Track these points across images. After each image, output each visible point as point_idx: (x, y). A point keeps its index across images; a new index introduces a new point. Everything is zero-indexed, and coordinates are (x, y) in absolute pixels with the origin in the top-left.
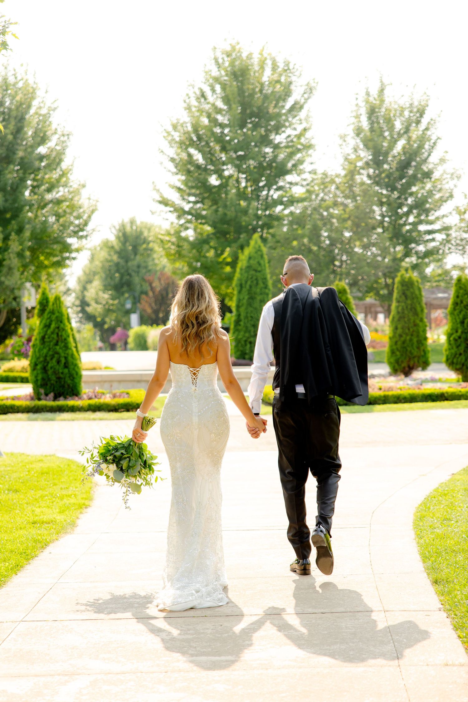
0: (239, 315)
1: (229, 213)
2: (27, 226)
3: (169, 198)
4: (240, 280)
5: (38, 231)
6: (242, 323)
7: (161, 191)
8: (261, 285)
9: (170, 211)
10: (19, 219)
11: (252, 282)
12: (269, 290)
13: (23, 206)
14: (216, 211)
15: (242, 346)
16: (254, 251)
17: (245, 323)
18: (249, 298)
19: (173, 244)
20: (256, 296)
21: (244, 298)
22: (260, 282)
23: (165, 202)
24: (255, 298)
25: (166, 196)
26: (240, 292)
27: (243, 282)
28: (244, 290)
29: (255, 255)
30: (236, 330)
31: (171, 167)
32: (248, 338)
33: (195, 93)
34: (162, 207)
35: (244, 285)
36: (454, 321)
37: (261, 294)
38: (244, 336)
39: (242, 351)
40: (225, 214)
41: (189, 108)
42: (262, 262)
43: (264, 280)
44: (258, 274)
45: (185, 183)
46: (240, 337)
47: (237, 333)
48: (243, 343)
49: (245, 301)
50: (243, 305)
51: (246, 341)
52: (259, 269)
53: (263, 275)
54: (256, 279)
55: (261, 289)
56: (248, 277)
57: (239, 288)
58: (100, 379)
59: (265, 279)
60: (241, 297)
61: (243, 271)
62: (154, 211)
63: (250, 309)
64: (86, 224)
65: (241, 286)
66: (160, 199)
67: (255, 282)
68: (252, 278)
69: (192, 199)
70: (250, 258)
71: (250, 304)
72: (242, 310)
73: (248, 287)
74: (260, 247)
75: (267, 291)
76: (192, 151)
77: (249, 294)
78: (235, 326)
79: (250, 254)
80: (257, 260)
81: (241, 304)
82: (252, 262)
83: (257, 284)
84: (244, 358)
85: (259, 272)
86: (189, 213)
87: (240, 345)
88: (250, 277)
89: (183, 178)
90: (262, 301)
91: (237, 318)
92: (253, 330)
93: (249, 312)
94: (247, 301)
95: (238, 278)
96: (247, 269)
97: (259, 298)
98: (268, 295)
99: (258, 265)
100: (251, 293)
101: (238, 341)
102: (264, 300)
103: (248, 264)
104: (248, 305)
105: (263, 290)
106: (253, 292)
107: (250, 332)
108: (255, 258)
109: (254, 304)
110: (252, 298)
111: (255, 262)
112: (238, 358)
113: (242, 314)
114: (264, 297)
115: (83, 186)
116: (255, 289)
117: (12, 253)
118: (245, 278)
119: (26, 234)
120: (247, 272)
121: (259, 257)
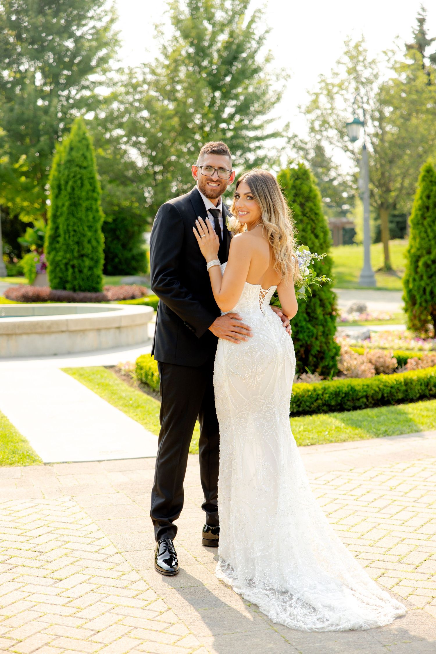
0: (56, 229)
4: (58, 179)
6: (61, 239)
8: (88, 187)
11: (75, 182)
12: (98, 194)
14: (12, 110)
15: (61, 269)
16: (77, 139)
17: (65, 239)
18: (71, 205)
20: (81, 202)
21: (63, 205)
22: (86, 182)
24: (80, 205)
26: (57, 196)
27: (62, 182)
28: (63, 193)
29: (79, 145)
30: (52, 249)
32: (70, 260)
35: (63, 187)
36: (423, 235)
37: (87, 199)
38: (64, 258)
39: (61, 278)
42: (88, 154)
43: (91, 181)
44: (83, 171)
46: (58, 258)
47: (53, 253)
48: (63, 266)
49: (65, 209)
50: (61, 214)
51: (66, 264)
52: (85, 164)
53: (90, 173)
54: (81, 178)
55: (87, 193)
56: (68, 176)
57: (56, 191)
59: (93, 178)
60: (60, 204)
61: (62, 167)
63: (73, 220)
65: (59, 187)
67: (79, 182)
68: (74, 177)
70: (71, 149)
71: (72, 214)
72: (61, 221)
73: (69, 189)
74: (84, 134)
77: (70, 198)
78: (51, 244)
79: (71, 142)
80: (81, 152)
82: (74, 153)
83: (82, 185)
84: (65, 288)
85: (85, 168)
87: (58, 269)
88: (72, 175)
90: (88, 209)
91: (53, 232)
92: (76, 249)
93: (71, 224)
94: (68, 208)
95: (54, 176)
96: (68, 165)
97: (85, 204)
98: (96, 200)
99: (82, 159)
100: (74, 198)
101: (56, 264)
102: (91, 208)
103: (69, 158)
104: (68, 214)
105: (90, 193)
106: (76, 196)
107: (72, 251)
108: (78, 149)
109: (77, 213)
110: (75, 204)
111: (79, 155)
112: (55, 288)
113: (61, 226)
114: (91, 204)
116: (79, 193)
118: (65, 177)
120: (68, 168)
121: (85, 148)
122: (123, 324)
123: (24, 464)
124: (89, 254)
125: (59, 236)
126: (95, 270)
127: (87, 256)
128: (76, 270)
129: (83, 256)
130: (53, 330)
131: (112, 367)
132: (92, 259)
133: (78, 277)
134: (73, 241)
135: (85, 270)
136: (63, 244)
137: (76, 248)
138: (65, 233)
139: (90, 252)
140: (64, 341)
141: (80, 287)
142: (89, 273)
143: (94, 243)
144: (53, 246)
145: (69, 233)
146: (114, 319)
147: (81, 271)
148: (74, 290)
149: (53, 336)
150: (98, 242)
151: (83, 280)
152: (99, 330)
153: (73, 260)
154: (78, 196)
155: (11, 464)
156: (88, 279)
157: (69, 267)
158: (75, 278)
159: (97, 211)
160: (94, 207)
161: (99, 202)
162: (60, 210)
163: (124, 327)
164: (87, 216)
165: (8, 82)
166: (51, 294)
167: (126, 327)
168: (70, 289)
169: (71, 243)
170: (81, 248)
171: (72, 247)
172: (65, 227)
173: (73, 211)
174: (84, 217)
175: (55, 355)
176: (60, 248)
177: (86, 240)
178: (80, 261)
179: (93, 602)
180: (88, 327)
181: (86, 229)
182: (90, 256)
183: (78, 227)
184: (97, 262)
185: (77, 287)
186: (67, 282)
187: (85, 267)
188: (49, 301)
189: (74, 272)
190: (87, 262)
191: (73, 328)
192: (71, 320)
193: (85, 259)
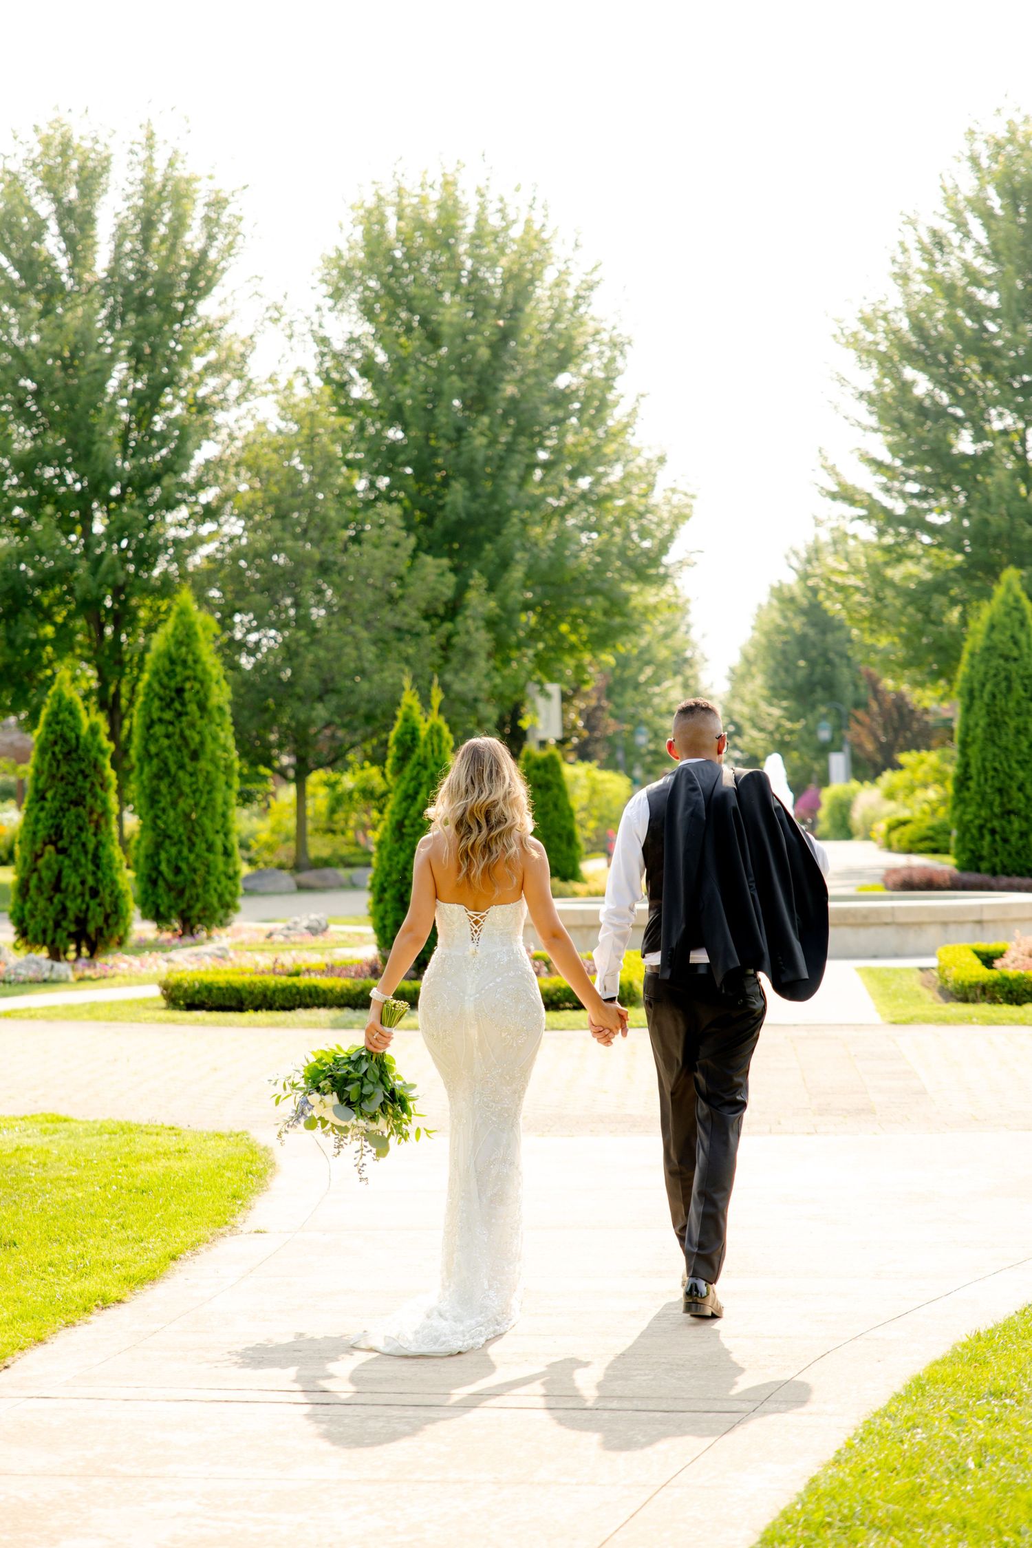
0: (965, 765)
1: (993, 520)
2: (519, 555)
3: (859, 486)
4: (968, 679)
5: (544, 565)
6: (972, 784)
7: (838, 469)
9: (860, 518)
10: (501, 540)
11: (997, 685)
13: (510, 509)
15: (973, 837)
16: (1002, 609)
17: (979, 785)
18: (989, 725)
19: (866, 593)
20: (1007, 719)
21: (977, 725)
23: (846, 495)
24: (1006, 724)
25: (849, 481)
26: (968, 709)
27: (976, 685)
28: (978, 703)
29: (1006, 620)
31: (862, 413)
32: (986, 820)
33: (920, 241)
34: (841, 508)
35: (977, 694)
37: (1019, 714)
38: (977, 817)
39: (972, 852)
40: (986, 522)
41: (903, 278)
42: (1022, 636)
44: (1012, 666)
45: (894, 449)
46: (968, 817)
47: (960, 808)
48: (974, 831)
49: (979, 731)
50: (974, 741)
51: (981, 827)
52: (1015, 653)
54: (1007, 679)
55: (1018, 703)
56: (986, 673)
57: (967, 701)
58: (579, 922)
60: (971, 723)
61: (977, 658)
62: (822, 516)
63: (992, 750)
65: (971, 694)
66: (835, 488)
67: (1004, 685)
68: (995, 676)
69: (913, 487)
70: (992, 627)
71: (991, 740)
72: (973, 751)
73: (986, 696)
74: (1017, 600)
76: (909, 373)
77: (988, 713)
79: (993, 616)
80: (1008, 633)
81: (969, 739)
82: (996, 636)
83: (1009, 689)
84: (978, 870)
85: (1015, 660)
86: (904, 521)
87: (968, 836)
88: (992, 672)
89: (892, 439)
92: (997, 803)
93: (990, 757)
94: (984, 731)
96: (987, 656)
99: (1011, 645)
100: (995, 713)
101: (964, 828)
103: (988, 643)
104: (986, 739)
106: (997, 709)
107: (991, 805)
108: (1005, 627)
109: (1000, 738)
110: (996, 724)
111: (1005, 638)
112: (963, 870)
113: (973, 761)
114: (1026, 723)
115: (662, 460)
116: (1003, 702)
117: (474, 619)
118: (980, 676)
119: (517, 573)
120: (986, 661)
121: (1017, 625)
122: (986, 916)
124: (1020, 810)
125: (970, 778)
127: (1017, 813)
128: (998, 837)
129: (1009, 812)
130: (871, 920)
131: (930, 969)
133: (1000, 849)
134: (992, 787)
135: (1013, 839)
136: (976, 793)
137: (997, 799)
138: (979, 774)
140: (889, 937)
141: (1004, 867)
142: (1021, 843)
144: (961, 795)
145: (986, 772)
146: (970, 909)
147: (1005, 841)
148: (994, 872)
149: (872, 931)
151: (1010, 854)
152: (945, 924)
153: (991, 821)
154: (1001, 710)
156: (1018, 853)
157: (986, 832)
158: (995, 852)
162: (971, 734)
166: (951, 879)
167: (994, 921)
168: (987, 871)
169: (989, 790)
170: (1005, 800)
171: (991, 798)
172: (979, 764)
173: (992, 734)
174: (1011, 746)
175: (875, 957)
176: (972, 799)
177: (1015, 785)
178: (1004, 823)
180: (927, 919)
181: (1014, 765)
185: (998, 869)
186: (981, 858)
187: (1012, 832)
188: (946, 889)
189: (994, 841)
191: (901, 919)
192: (900, 908)
193: (1013, 817)
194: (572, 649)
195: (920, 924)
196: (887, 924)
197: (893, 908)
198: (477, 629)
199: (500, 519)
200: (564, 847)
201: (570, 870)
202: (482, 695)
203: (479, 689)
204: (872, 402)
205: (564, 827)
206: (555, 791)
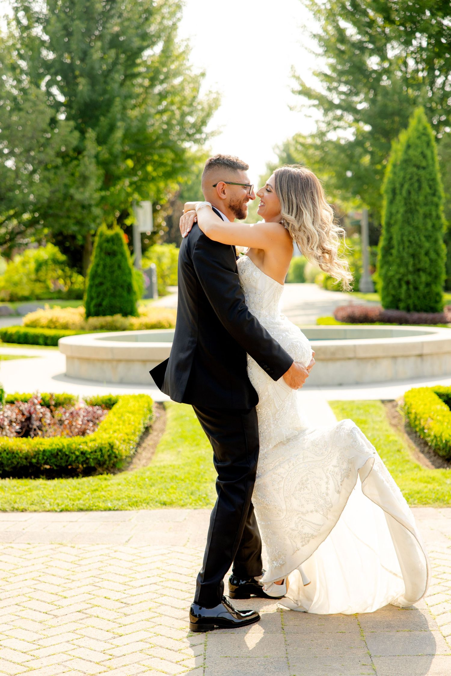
1: (389, 104)
2: (119, 124)
3: (312, 88)
4: (392, 182)
5: (134, 130)
6: (394, 252)
7: (302, 78)
8: (426, 189)
9: (314, 106)
10: (110, 115)
11: (412, 185)
12: (440, 198)
13: (114, 97)
15: (394, 287)
16: (416, 134)
17: (399, 251)
18: (406, 212)
19: (317, 147)
20: (418, 208)
21: (397, 212)
22: (425, 185)
23: (307, 93)
24: (417, 211)
25: (308, 85)
26: (391, 202)
27: (398, 185)
28: (398, 197)
29: (418, 142)
30: (386, 262)
31: (315, 46)
32: (404, 275)
34: (304, 100)
35: (398, 191)
37: (426, 204)
38: (397, 272)
39: (394, 296)
40: (385, 106)
42: (428, 153)
43: (431, 183)
44: (422, 172)
45: (333, 68)
46: (391, 273)
47: (386, 267)
48: (395, 283)
49: (399, 216)
50: (396, 222)
51: (400, 280)
52: (424, 164)
53: (430, 174)
54: (419, 181)
55: (426, 197)
56: (404, 178)
57: (391, 196)
59: (434, 180)
60: (394, 210)
61: (398, 168)
63: (408, 229)
64: (204, 122)
65: (394, 192)
66: (300, 88)
67: (416, 185)
68: (411, 179)
69: (344, 88)
70: (409, 147)
71: (407, 221)
72: (395, 230)
73: (404, 192)
74: (425, 128)
75: (435, 199)
76: (343, 24)
77: (406, 204)
79: (409, 138)
80: (419, 150)
82: (411, 152)
83: (420, 188)
84: (397, 308)
85: (424, 168)
86: (338, 107)
87: (391, 286)
88: (408, 176)
89: (332, 61)
90: (427, 216)
91: (386, 243)
93: (407, 233)
94: (403, 216)
95: (389, 179)
96: (404, 166)
97: (422, 210)
98: (437, 205)
99: (421, 158)
100: (410, 203)
101: (388, 280)
102: (431, 215)
103: (406, 157)
104: (404, 221)
105: (430, 198)
106: (412, 202)
107: (407, 265)
108: (417, 146)
109: (413, 220)
110: (411, 211)
111: (417, 153)
112: (387, 307)
113: (395, 237)
114: (430, 210)
115: (203, 75)
116: (416, 197)
117: (89, 157)
118: (400, 179)
119: (119, 134)
120: (404, 169)
121: (425, 145)
122: (426, 351)
123: (195, 507)
124: (426, 269)
125: (392, 247)
126: (433, 287)
127: (424, 270)
128: (411, 287)
129: (419, 270)
130: (338, 356)
131: (391, 401)
132: (430, 274)
133: (412, 294)
134: (407, 253)
135: (422, 287)
136: (397, 257)
137: (411, 262)
138: (399, 244)
139: (427, 266)
140: (352, 369)
141: (415, 306)
142: (426, 290)
143: (433, 255)
144: (386, 259)
145: (404, 244)
146: (414, 346)
147: (416, 289)
148: (408, 309)
150: (438, 254)
151: (419, 298)
152: (395, 358)
153: (407, 275)
154: (414, 202)
155: (183, 506)
156: (424, 297)
157: (403, 283)
158: (409, 296)
159: (438, 217)
160: (434, 214)
161: (442, 208)
162: (394, 218)
163: (427, 355)
164: (425, 224)
165: (375, 71)
166: (381, 314)
168: (404, 309)
169: (405, 255)
170: (417, 261)
171: (407, 260)
172: (399, 238)
173: (408, 218)
174: (420, 226)
175: (340, 385)
176: (393, 261)
177: (423, 252)
178: (416, 277)
179: (130, 663)
181: (423, 239)
182: (428, 270)
183: (414, 237)
184: (436, 277)
185: (411, 307)
187: (421, 283)
188: (377, 323)
189: (408, 289)
190: (424, 278)
191: (361, 354)
192: (360, 346)
193: (421, 274)
194: (153, 179)
195: (375, 359)
196: (350, 359)
197: (355, 346)
198: (90, 164)
199: (109, 103)
200: (125, 294)
201: (129, 309)
202: (93, 202)
203: (91, 198)
204: (320, 39)
205: (125, 281)
206: (119, 257)
